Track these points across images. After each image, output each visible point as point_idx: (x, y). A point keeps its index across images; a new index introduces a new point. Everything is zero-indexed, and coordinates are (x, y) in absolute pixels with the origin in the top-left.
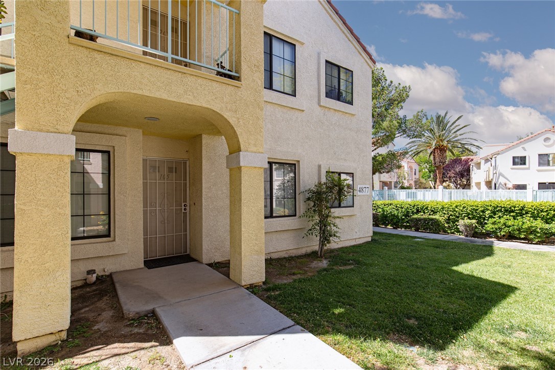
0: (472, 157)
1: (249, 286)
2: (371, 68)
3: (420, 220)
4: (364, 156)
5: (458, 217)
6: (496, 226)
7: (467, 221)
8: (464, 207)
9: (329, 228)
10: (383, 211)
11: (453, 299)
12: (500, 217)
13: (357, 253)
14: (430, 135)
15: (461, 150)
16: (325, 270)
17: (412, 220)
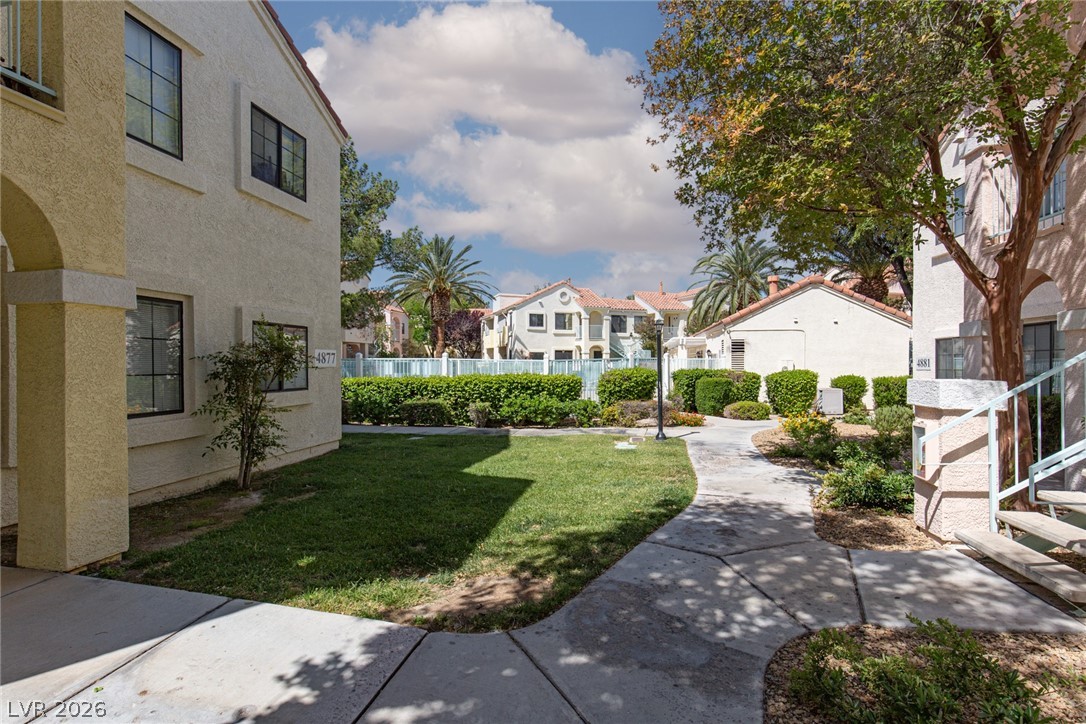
0: (482, 310)
1: (85, 569)
2: (339, 142)
3: (415, 407)
4: (326, 297)
5: (468, 400)
6: (512, 409)
7: (479, 404)
8: (476, 385)
9: (261, 430)
10: (357, 395)
11: (468, 507)
12: (516, 397)
13: (314, 471)
14: (426, 269)
15: (469, 297)
16: (259, 508)
17: (403, 409)
